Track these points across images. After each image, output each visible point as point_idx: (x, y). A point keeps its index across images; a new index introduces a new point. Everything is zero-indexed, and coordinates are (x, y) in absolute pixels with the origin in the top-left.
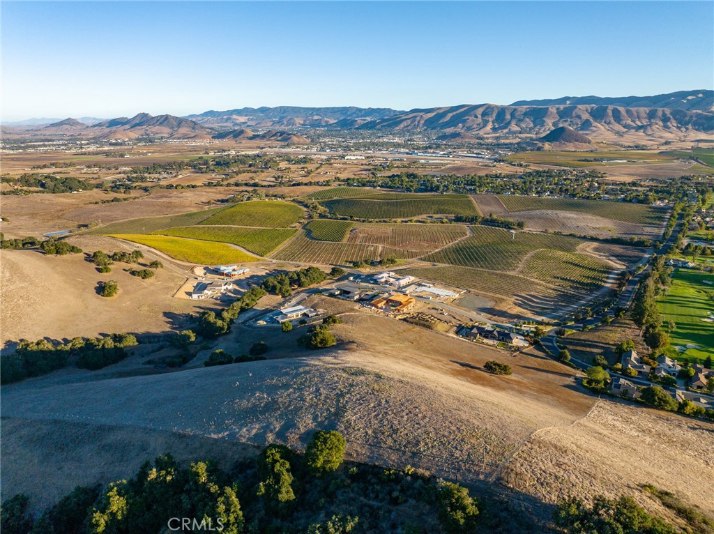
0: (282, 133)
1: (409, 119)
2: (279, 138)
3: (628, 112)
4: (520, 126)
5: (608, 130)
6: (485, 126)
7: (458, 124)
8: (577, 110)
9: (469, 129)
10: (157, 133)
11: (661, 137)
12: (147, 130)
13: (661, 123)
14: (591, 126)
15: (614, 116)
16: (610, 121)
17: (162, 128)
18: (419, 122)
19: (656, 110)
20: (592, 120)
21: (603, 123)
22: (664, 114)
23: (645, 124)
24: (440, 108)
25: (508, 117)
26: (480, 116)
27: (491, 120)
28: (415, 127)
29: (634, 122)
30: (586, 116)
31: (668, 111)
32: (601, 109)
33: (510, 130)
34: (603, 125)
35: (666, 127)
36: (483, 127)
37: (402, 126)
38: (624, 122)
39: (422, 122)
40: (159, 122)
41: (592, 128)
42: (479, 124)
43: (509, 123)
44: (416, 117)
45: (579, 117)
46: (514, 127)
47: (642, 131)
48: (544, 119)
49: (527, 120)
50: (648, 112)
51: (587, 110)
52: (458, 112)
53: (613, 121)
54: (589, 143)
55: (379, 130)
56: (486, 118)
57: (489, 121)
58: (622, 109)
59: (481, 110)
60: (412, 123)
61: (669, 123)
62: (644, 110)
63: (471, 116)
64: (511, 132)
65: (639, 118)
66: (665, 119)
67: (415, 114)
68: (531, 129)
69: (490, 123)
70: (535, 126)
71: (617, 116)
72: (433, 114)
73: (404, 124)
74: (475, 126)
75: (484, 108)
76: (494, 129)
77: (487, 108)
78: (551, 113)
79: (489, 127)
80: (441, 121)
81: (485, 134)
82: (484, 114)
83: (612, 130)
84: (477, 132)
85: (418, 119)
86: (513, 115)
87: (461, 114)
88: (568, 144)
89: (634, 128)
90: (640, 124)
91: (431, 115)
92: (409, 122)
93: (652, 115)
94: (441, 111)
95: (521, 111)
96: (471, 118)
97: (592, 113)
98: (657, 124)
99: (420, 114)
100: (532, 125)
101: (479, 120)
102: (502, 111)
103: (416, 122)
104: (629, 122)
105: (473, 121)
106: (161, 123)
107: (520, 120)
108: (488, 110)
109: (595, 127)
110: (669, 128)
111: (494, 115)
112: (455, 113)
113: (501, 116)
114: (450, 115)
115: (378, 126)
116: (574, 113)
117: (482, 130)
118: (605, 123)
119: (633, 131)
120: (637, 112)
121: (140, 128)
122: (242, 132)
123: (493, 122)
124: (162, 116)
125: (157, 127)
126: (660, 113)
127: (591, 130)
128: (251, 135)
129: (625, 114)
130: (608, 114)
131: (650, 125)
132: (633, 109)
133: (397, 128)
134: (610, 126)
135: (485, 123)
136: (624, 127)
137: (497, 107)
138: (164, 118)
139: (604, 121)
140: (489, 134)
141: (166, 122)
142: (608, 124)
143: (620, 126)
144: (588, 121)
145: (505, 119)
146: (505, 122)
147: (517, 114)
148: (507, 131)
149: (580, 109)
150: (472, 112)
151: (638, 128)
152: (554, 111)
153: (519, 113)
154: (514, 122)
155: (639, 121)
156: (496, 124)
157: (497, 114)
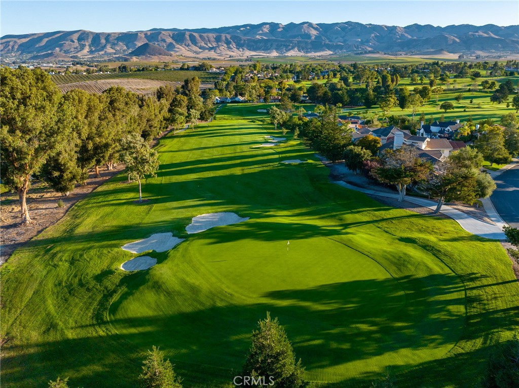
3: (201, 36)
4: (115, 49)
5: (188, 50)
7: (55, 48)
8: (161, 35)
9: (67, 52)
11: (227, 54)
13: (225, 45)
14: (175, 48)
15: (191, 40)
16: (189, 44)
18: (12, 47)
19: (221, 36)
20: (174, 43)
21: (184, 46)
22: (226, 39)
23: (215, 46)
24: (33, 35)
25: (103, 41)
26: (76, 41)
27: (87, 44)
29: (207, 45)
30: (169, 40)
31: (229, 37)
32: (179, 36)
33: (105, 52)
34: (184, 47)
35: (229, 48)
36: (81, 50)
38: (199, 44)
39: (16, 47)
41: (176, 49)
42: (76, 48)
43: (105, 46)
45: (164, 41)
46: (109, 50)
47: (213, 51)
48: (135, 42)
49: (121, 44)
50: (215, 37)
51: (170, 36)
52: (54, 37)
53: (191, 44)
54: (170, 56)
56: (83, 42)
57: (85, 45)
58: (195, 34)
59: (75, 37)
61: (231, 45)
62: (212, 36)
64: (107, 54)
65: (209, 41)
66: (228, 43)
68: (124, 51)
69: (87, 47)
70: (128, 49)
71: (194, 41)
72: (27, 39)
74: (72, 50)
75: (80, 33)
76: (91, 52)
78: (141, 37)
79: (87, 49)
80: (37, 46)
81: (82, 56)
82: (79, 39)
83: (191, 50)
84: (74, 55)
85: (11, 44)
86: (107, 40)
87: (58, 39)
88: (153, 57)
89: (207, 49)
90: (211, 46)
91: (24, 40)
92: (2, 47)
93: (218, 39)
94: (36, 37)
95: (114, 36)
96: (67, 42)
97: (173, 38)
98: (223, 46)
100: (125, 48)
101: (76, 44)
102: (97, 37)
104: (203, 44)
105: (70, 45)
107: (114, 44)
108: (83, 35)
109: (178, 48)
110: (232, 49)
111: (90, 40)
112: (50, 38)
113: (97, 40)
114: (46, 40)
116: (159, 38)
118: (185, 45)
119: (207, 51)
120: (207, 37)
123: (90, 46)
126: (224, 38)
127: (175, 51)
129: (199, 38)
130: (186, 38)
131: (218, 46)
132: (205, 35)
134: (190, 48)
135: (82, 47)
136: (200, 48)
137: (92, 33)
139: (184, 44)
142: (187, 46)
143: (197, 48)
144: (171, 43)
145: (100, 43)
146: (101, 45)
147: (111, 39)
148: (103, 52)
149: (164, 34)
150: (68, 38)
151: (210, 49)
152: (143, 36)
153: (113, 38)
154: (108, 46)
155: (210, 43)
156: (92, 48)
157: (93, 39)
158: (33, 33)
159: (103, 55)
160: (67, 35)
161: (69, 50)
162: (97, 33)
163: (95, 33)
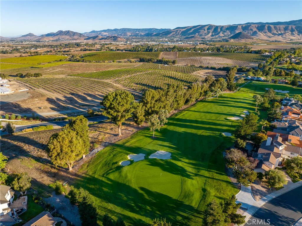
0: (114, 37)
1: (175, 31)
2: (113, 39)
3: (275, 27)
4: (224, 34)
5: (265, 36)
6: (208, 34)
7: (196, 33)
8: (251, 27)
9: (201, 35)
10: (63, 39)
11: (290, 38)
12: (59, 37)
13: (290, 32)
14: (257, 34)
15: (268, 29)
16: (266, 32)
17: (66, 36)
18: (179, 33)
19: (289, 26)
20: (257, 31)
21: (263, 33)
22: (292, 28)
23: (283, 33)
24: (189, 27)
25: (219, 30)
26: (206, 30)
27: (211, 31)
28: (177, 35)
29: (278, 32)
30: (255, 29)
31: (294, 27)
32: (261, 27)
33: (219, 35)
34: (262, 34)
35: (292, 34)
36: (207, 35)
37: (171, 34)
38: (273, 32)
39: (180, 33)
40: (65, 34)
41: (257, 35)
42: (206, 33)
43: (220, 32)
44: (178, 30)
45: (252, 30)
46: (221, 34)
47: (281, 36)
48: (235, 31)
49: (228, 31)
50: (284, 27)
51: (256, 27)
52: (197, 28)
53: (267, 31)
54: (252, 39)
55: (161, 36)
57: (210, 32)
58: (272, 26)
59: (207, 27)
60: (176, 33)
61: (294, 32)
62: (282, 27)
63: (202, 30)
64: (219, 37)
65: (280, 30)
66: (292, 31)
67: (178, 29)
68: (228, 35)
69: (211, 33)
70: (231, 34)
71: (270, 29)
72: (185, 29)
73: (173, 33)
74: (204, 34)
75: (209, 26)
76: (212, 36)
77: (210, 26)
79: (210, 34)
80: (189, 32)
82: (208, 29)
83: (266, 36)
84: (204, 37)
85: (178, 31)
86: (221, 29)
87: (198, 29)
89: (277, 35)
90: (280, 33)
91: (184, 30)
92: (175, 33)
93: (286, 29)
94: (189, 28)
96: (202, 31)
97: (257, 28)
98: (288, 33)
99: (180, 29)
100: (230, 34)
101: (206, 31)
102: (217, 27)
103: (178, 33)
104: (275, 32)
105: (203, 32)
106: (66, 34)
107: (225, 32)
108: (210, 27)
109: (259, 34)
110: (294, 35)
111: (213, 29)
112: (195, 28)
113: (216, 29)
114: (193, 29)
115: (161, 35)
117: (206, 36)
118: (264, 32)
119: (277, 36)
120: (279, 27)
121: (57, 36)
122: (97, 36)
123: (212, 32)
124: (66, 31)
125: (64, 36)
126: (290, 28)
127: (257, 36)
128: (101, 38)
129: (274, 28)
130: (265, 28)
131: (285, 33)
132: (278, 26)
133: (169, 35)
134: (266, 34)
135: (209, 33)
136: (273, 34)
137: (214, 26)
138: (67, 32)
139: (263, 32)
140: (209, 37)
141: (68, 34)
142: (265, 33)
143: (271, 34)
144: (256, 31)
145: (217, 31)
146: (217, 32)
147: (223, 29)
148: (218, 36)
149: (252, 26)
150: (203, 28)
151: (279, 35)
152: (240, 27)
153: (224, 28)
154: (221, 32)
155: (280, 31)
156: (213, 33)
157: (214, 29)
158: (189, 26)
159: (217, 37)
160: (202, 27)
161: (201, 34)
162: (217, 26)
163: (216, 26)
